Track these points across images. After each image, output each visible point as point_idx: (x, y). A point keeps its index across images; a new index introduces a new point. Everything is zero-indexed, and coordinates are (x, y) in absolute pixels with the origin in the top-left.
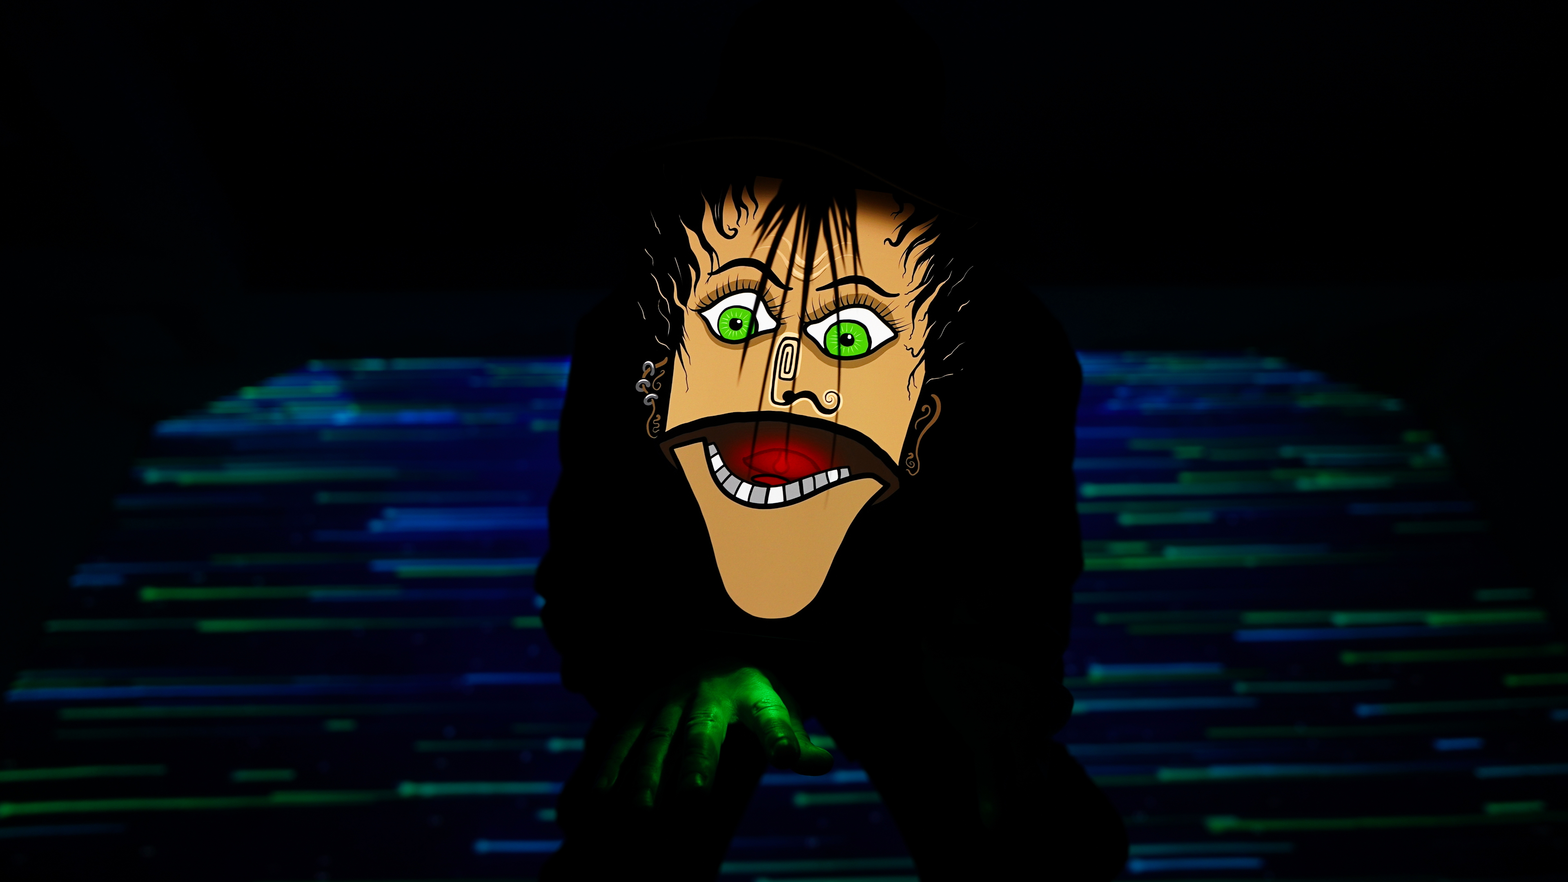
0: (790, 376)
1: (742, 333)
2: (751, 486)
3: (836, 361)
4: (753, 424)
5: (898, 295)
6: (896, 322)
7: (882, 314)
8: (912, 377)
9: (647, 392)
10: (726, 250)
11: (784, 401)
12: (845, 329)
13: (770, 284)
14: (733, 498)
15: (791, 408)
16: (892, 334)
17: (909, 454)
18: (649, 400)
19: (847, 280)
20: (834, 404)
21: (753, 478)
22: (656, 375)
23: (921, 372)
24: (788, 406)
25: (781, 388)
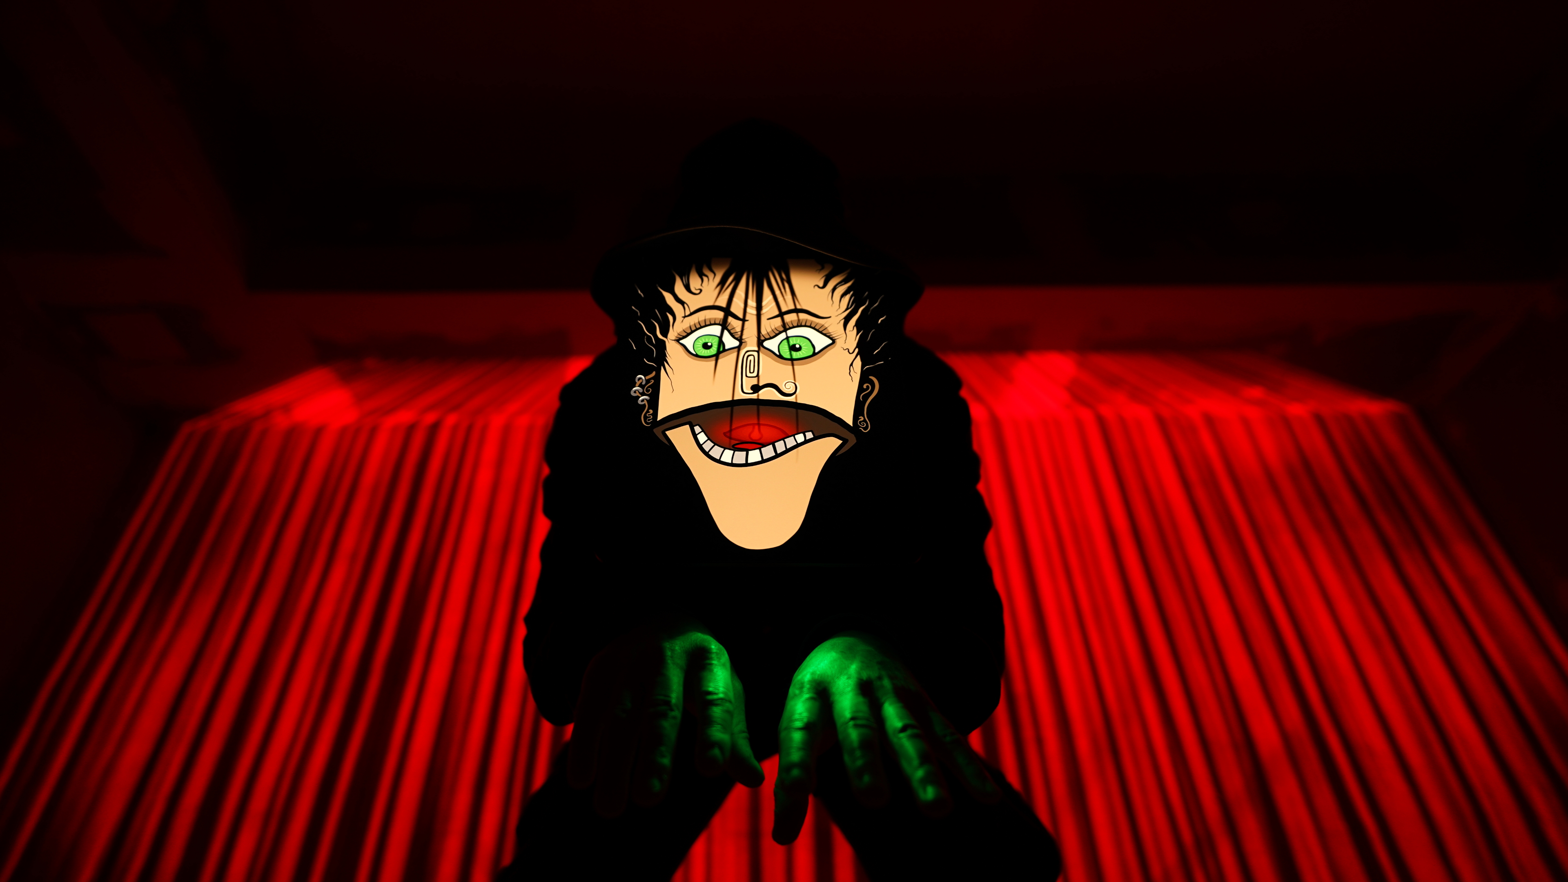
0: (755, 374)
1: (713, 351)
2: (733, 452)
3: (790, 362)
4: (729, 409)
5: (830, 317)
6: (832, 334)
7: (820, 330)
8: (851, 367)
9: (640, 396)
10: (694, 302)
11: (752, 392)
12: (792, 342)
13: (730, 319)
14: (719, 461)
15: (758, 396)
16: (831, 342)
17: (860, 417)
18: (643, 401)
19: (789, 312)
20: (793, 390)
21: (733, 446)
22: (647, 383)
23: (858, 363)
24: (756, 394)
25: (748, 384)
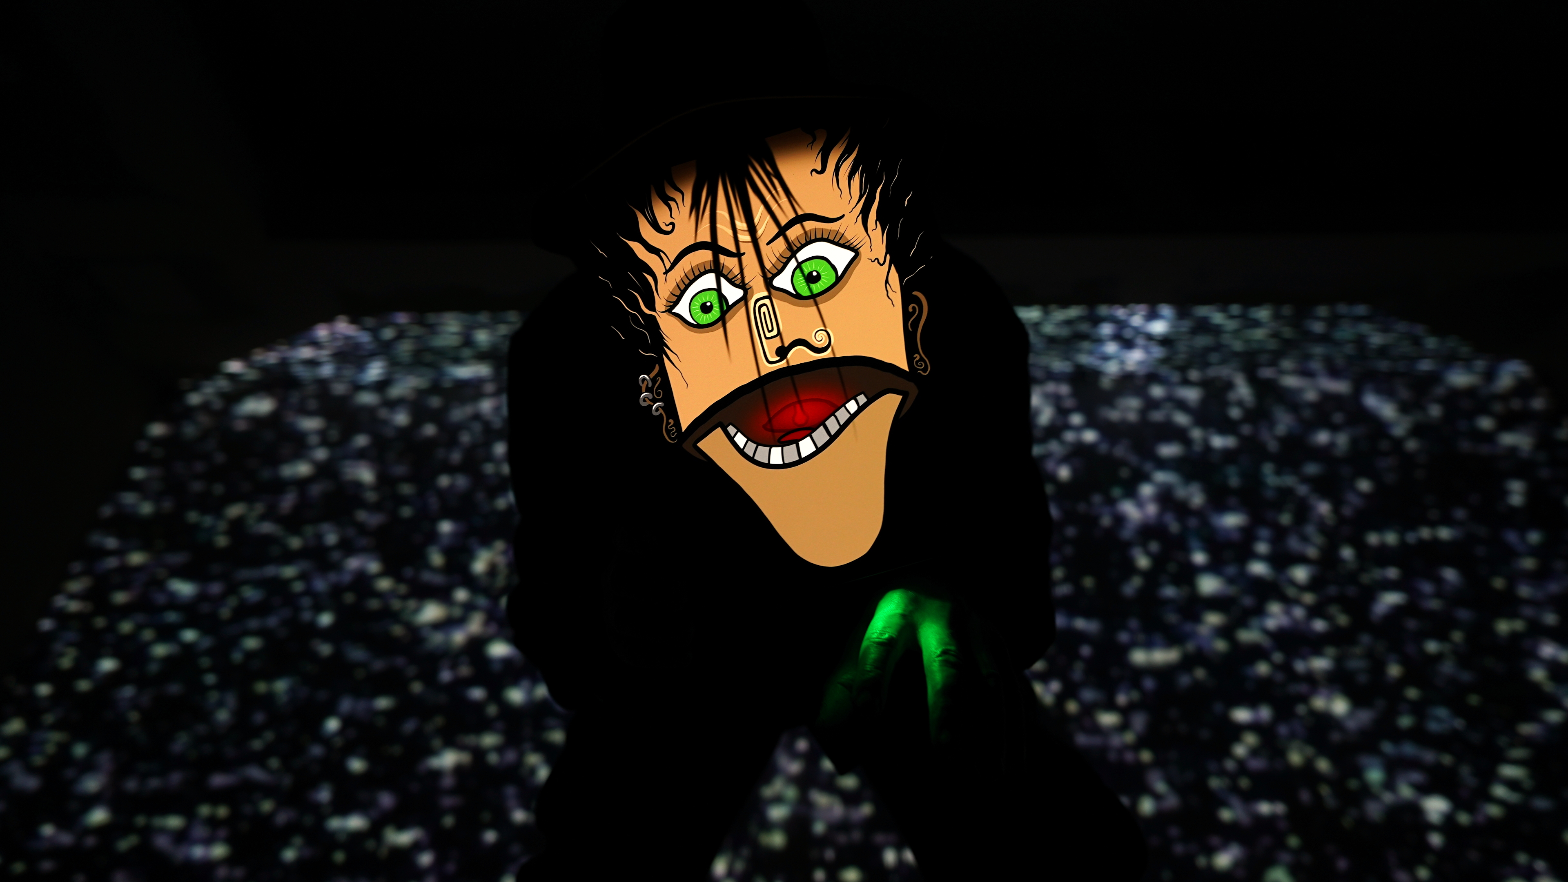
0: (775, 332)
1: (716, 313)
2: (780, 448)
3: (812, 301)
4: (759, 391)
5: (843, 216)
6: (852, 241)
7: (836, 240)
8: (887, 285)
9: (652, 404)
10: (671, 246)
11: (779, 358)
12: (807, 268)
13: (723, 258)
14: (769, 466)
15: (788, 362)
16: (853, 254)
17: (915, 356)
18: (657, 410)
19: (791, 224)
20: (826, 339)
21: (779, 440)
22: (654, 385)
23: (894, 276)
24: (785, 361)
25: (771, 347)
